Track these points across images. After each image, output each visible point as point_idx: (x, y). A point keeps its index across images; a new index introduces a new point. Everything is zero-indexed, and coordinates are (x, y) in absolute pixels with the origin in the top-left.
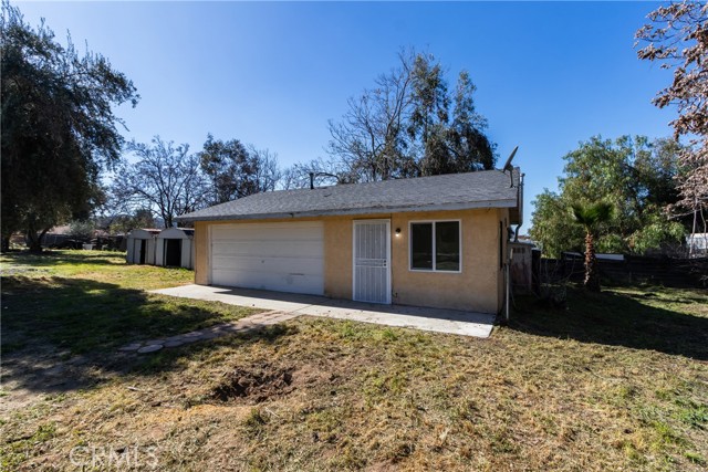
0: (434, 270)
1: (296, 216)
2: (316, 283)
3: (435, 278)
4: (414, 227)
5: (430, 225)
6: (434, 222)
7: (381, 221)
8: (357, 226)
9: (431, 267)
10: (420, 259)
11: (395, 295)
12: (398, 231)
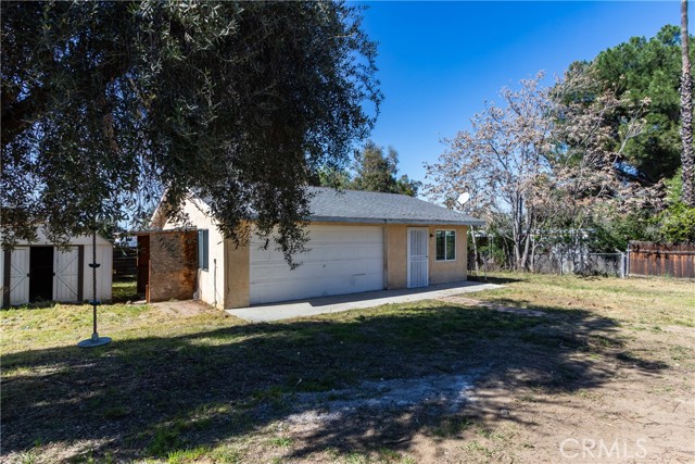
0: (446, 260)
3: (445, 266)
6: (446, 230)
7: (424, 229)
8: (411, 231)
9: (444, 259)
11: (430, 279)
12: (431, 236)
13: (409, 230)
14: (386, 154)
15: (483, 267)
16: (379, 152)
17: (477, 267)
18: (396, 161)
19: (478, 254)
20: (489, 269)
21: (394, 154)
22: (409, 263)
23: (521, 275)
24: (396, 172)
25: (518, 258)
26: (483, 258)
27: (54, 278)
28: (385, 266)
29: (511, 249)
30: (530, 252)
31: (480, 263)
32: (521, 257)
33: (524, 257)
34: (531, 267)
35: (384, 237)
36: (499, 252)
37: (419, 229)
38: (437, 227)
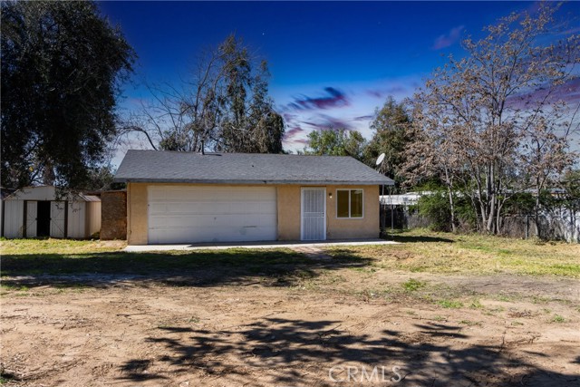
0: (350, 217)
1: (268, 183)
3: (350, 221)
4: (339, 192)
5: (348, 192)
6: (350, 190)
7: (321, 189)
8: (305, 191)
9: (348, 216)
10: (342, 212)
11: (328, 234)
12: (330, 194)
13: (303, 190)
16: (400, 110)
22: (302, 218)
27: (51, 222)
33: (490, 218)
34: (498, 230)
35: (277, 195)
37: (314, 189)
38: (337, 186)
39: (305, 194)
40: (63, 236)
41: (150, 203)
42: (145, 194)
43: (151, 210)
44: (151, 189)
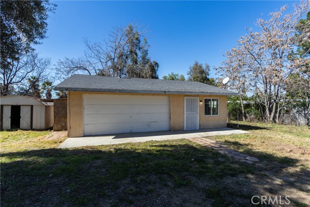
0: (211, 115)
1: (167, 93)
2: (165, 126)
3: (212, 119)
4: (205, 100)
6: (211, 98)
7: (196, 98)
8: (187, 99)
9: (210, 114)
11: (200, 126)
12: (201, 101)
14: (204, 67)
15: (247, 119)
16: (200, 67)
17: (244, 120)
18: (209, 70)
19: (245, 112)
20: (251, 120)
21: (208, 67)
22: (185, 116)
23: (269, 125)
24: (208, 75)
25: (268, 115)
26: (247, 115)
27: (21, 119)
28: (170, 117)
29: (264, 110)
30: (276, 112)
31: (246, 117)
32: (270, 114)
33: (272, 115)
34: (277, 121)
35: (169, 101)
36: (256, 111)
37: (192, 98)
38: (205, 96)
39: (187, 101)
40: (30, 128)
41: (85, 107)
42: (81, 100)
43: (86, 112)
44: (86, 97)
